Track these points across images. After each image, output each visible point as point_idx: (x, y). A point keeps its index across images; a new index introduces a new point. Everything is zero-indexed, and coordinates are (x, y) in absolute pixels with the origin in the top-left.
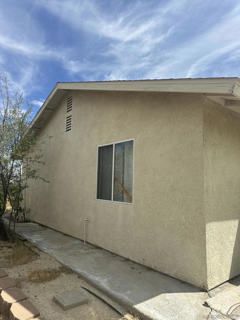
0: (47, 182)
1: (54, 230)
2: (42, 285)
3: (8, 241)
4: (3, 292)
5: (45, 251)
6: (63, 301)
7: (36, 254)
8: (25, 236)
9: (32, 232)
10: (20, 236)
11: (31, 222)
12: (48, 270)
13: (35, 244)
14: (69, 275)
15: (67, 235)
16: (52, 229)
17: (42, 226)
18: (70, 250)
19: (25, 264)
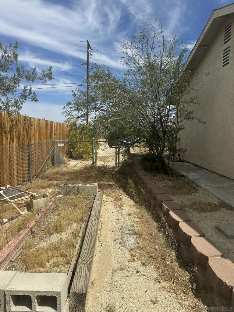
0: (203, 123)
1: (209, 170)
2: (203, 214)
3: (169, 175)
4: (170, 211)
5: (203, 187)
6: (226, 231)
7: (195, 188)
8: (182, 172)
9: (189, 170)
10: (178, 172)
11: (185, 162)
12: (208, 203)
13: (193, 180)
14: (229, 211)
15: (223, 176)
16: (206, 169)
17: (197, 167)
18: (229, 190)
19: (186, 194)
